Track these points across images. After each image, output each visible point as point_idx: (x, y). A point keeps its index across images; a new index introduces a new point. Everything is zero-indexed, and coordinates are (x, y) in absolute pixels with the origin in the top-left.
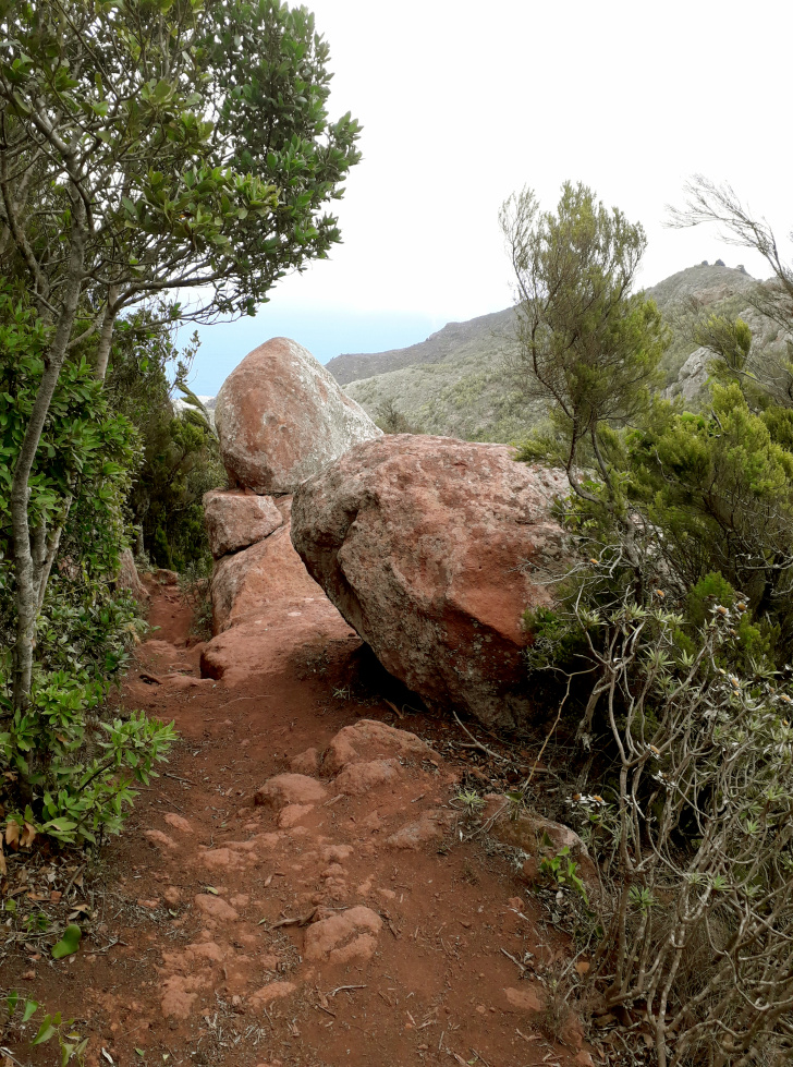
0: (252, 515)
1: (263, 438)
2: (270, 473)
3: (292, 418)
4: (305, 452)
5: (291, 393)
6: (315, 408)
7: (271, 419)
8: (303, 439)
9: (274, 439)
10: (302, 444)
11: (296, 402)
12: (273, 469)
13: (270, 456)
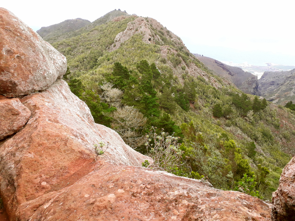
0: (10, 114)
1: (6, 63)
2: (15, 85)
3: (22, 50)
4: (34, 70)
5: (18, 36)
6: (34, 44)
7: (8, 51)
8: (32, 62)
9: (13, 63)
10: (32, 65)
11: (22, 41)
12: (16, 81)
13: (13, 74)
